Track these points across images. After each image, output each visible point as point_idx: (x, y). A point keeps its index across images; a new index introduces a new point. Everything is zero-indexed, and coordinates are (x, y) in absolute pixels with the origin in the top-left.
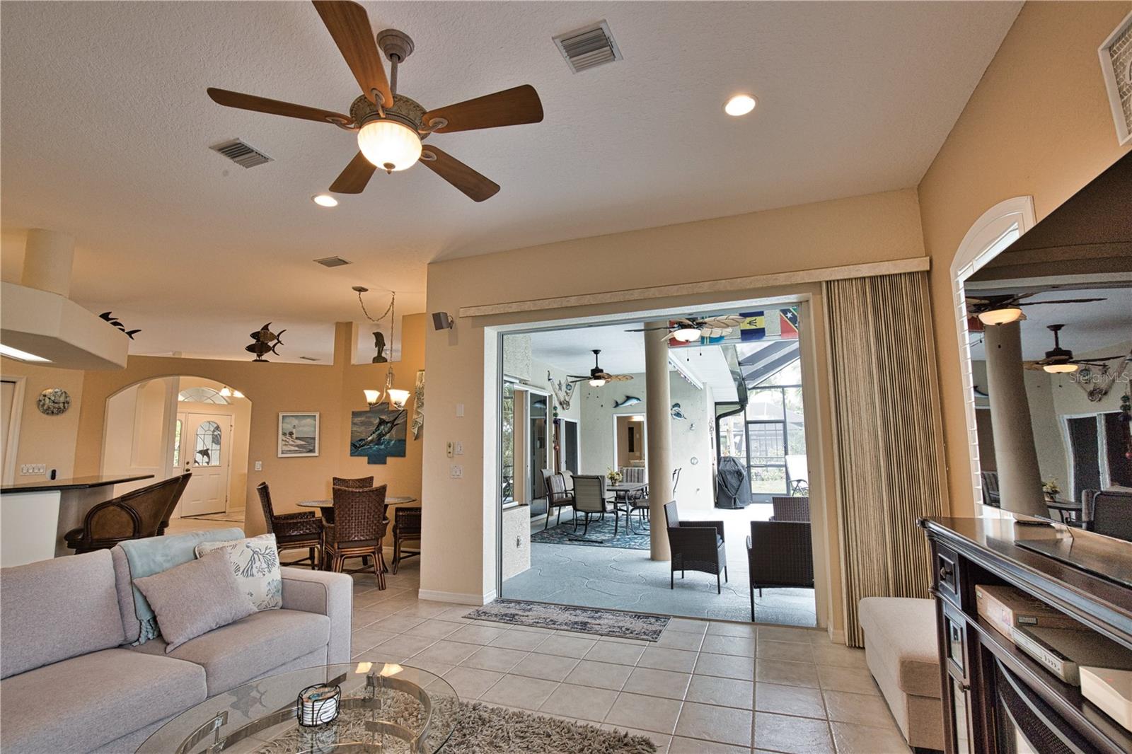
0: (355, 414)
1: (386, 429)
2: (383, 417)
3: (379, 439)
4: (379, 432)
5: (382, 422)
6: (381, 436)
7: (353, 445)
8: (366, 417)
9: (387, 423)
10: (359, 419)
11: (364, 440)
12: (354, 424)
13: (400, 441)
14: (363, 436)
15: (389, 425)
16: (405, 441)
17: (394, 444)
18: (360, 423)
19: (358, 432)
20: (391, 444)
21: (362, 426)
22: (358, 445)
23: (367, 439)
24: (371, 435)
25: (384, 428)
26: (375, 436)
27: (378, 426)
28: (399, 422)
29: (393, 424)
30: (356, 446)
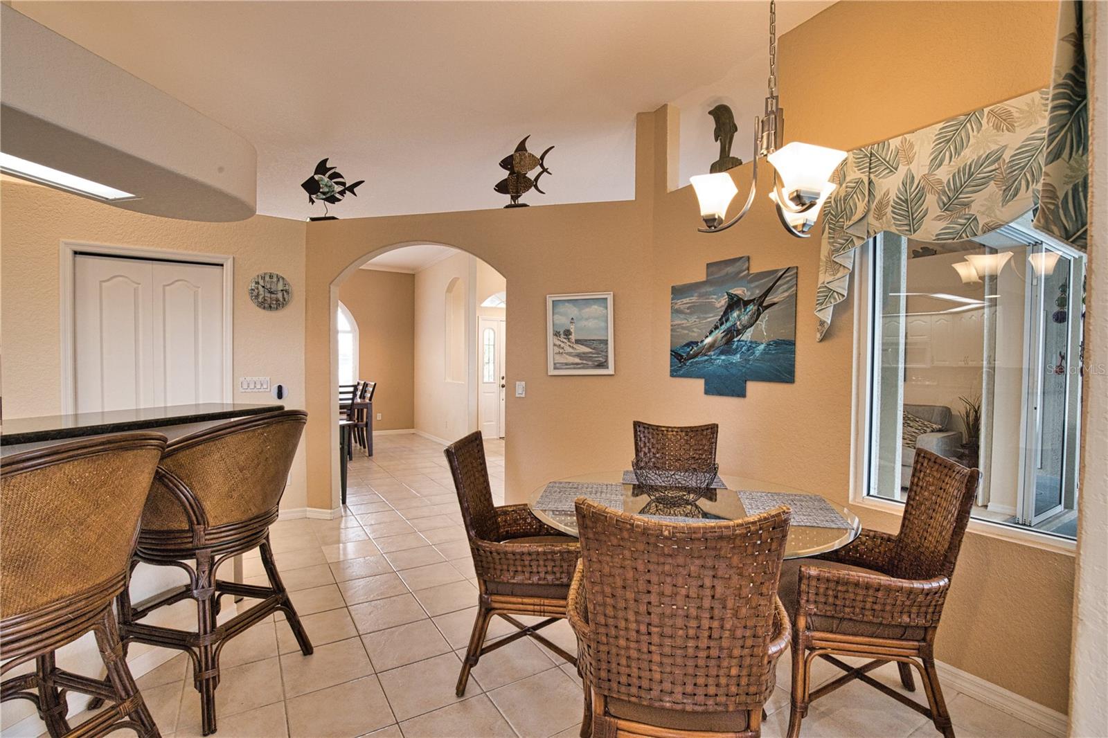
0: (678, 292)
1: (745, 318)
2: (738, 291)
3: (729, 342)
4: (729, 324)
5: (735, 303)
6: (732, 333)
7: (675, 355)
8: (700, 296)
9: (746, 303)
10: (686, 300)
11: (696, 343)
12: (676, 312)
13: (778, 343)
14: (694, 336)
15: (751, 308)
16: (793, 343)
17: (765, 352)
18: (688, 309)
19: (684, 328)
20: (757, 353)
21: (691, 314)
22: (684, 355)
23: (702, 341)
24: (711, 332)
25: (739, 316)
26: (719, 334)
27: (726, 313)
28: (776, 300)
29: (760, 305)
30: (682, 356)
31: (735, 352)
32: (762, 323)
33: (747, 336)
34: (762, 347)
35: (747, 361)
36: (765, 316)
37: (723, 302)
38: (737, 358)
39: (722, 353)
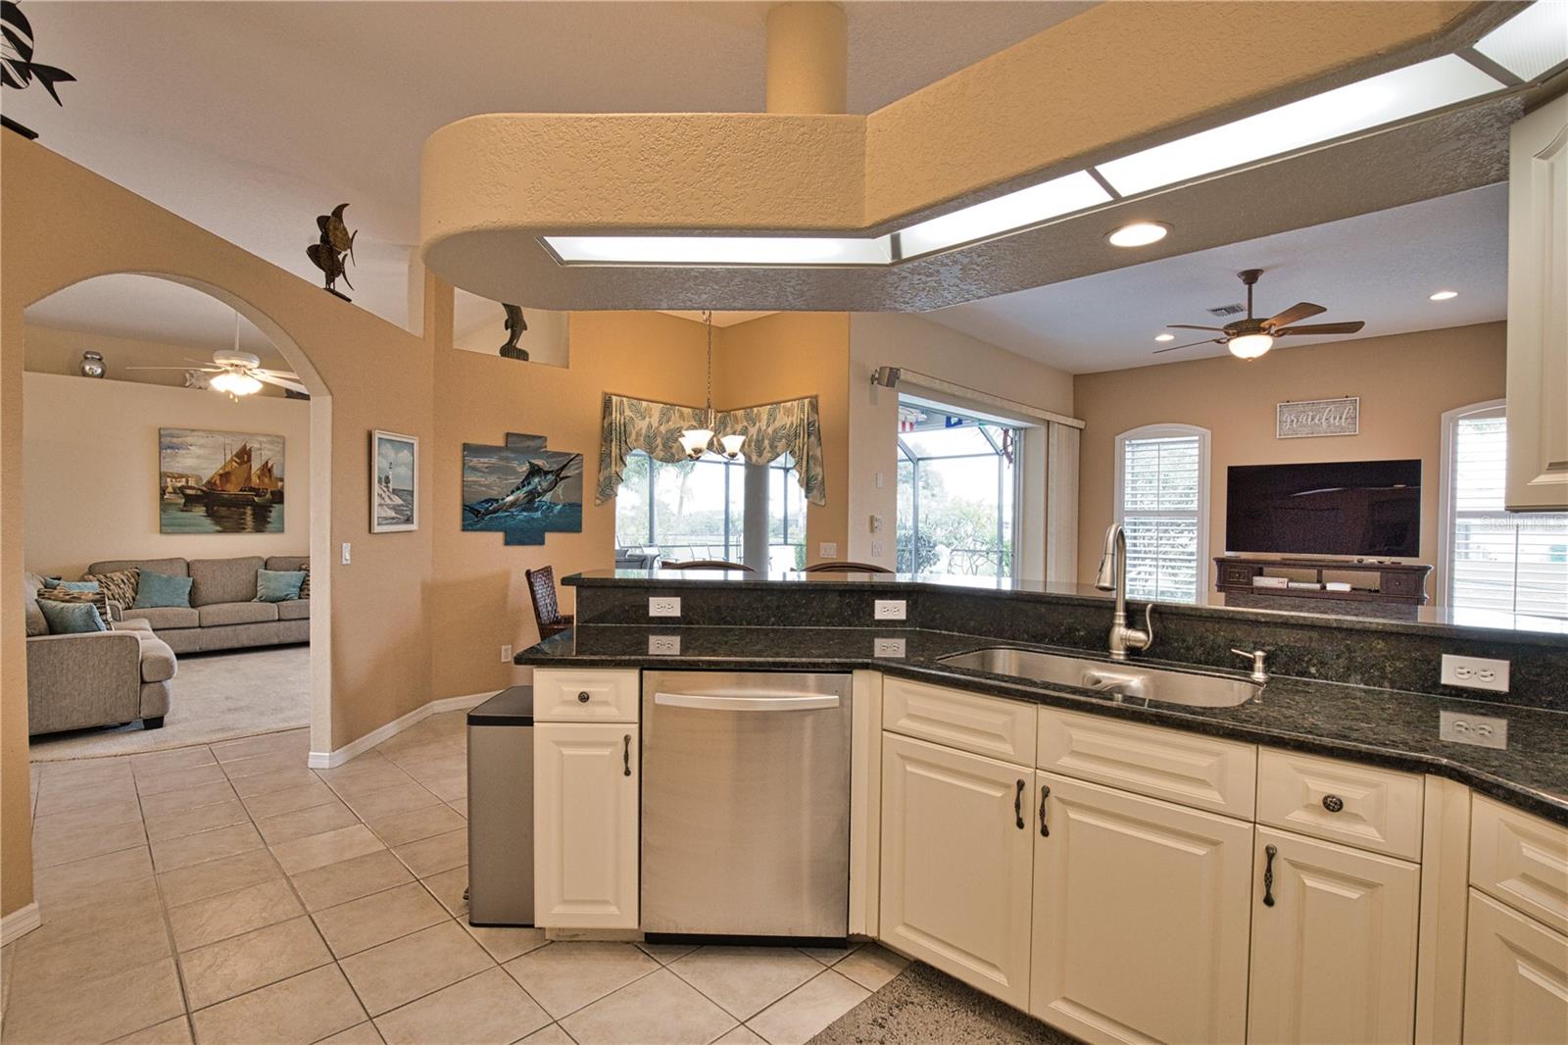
0: (469, 450)
1: (545, 485)
2: (538, 462)
3: (531, 501)
4: (530, 487)
5: (535, 471)
6: (532, 495)
7: (469, 509)
9: (547, 473)
10: (486, 460)
11: (497, 501)
12: (468, 468)
15: (550, 477)
16: (581, 506)
17: (560, 512)
18: (487, 468)
19: (480, 485)
20: (555, 511)
21: (490, 473)
22: (483, 511)
23: (503, 499)
24: (513, 492)
25: (539, 482)
26: (521, 494)
27: (527, 478)
28: (569, 474)
29: (558, 476)
30: (479, 512)
31: (537, 510)
32: (559, 489)
33: (547, 497)
34: (559, 507)
35: (547, 517)
36: (562, 484)
37: (525, 468)
38: (538, 514)
39: (524, 510)
